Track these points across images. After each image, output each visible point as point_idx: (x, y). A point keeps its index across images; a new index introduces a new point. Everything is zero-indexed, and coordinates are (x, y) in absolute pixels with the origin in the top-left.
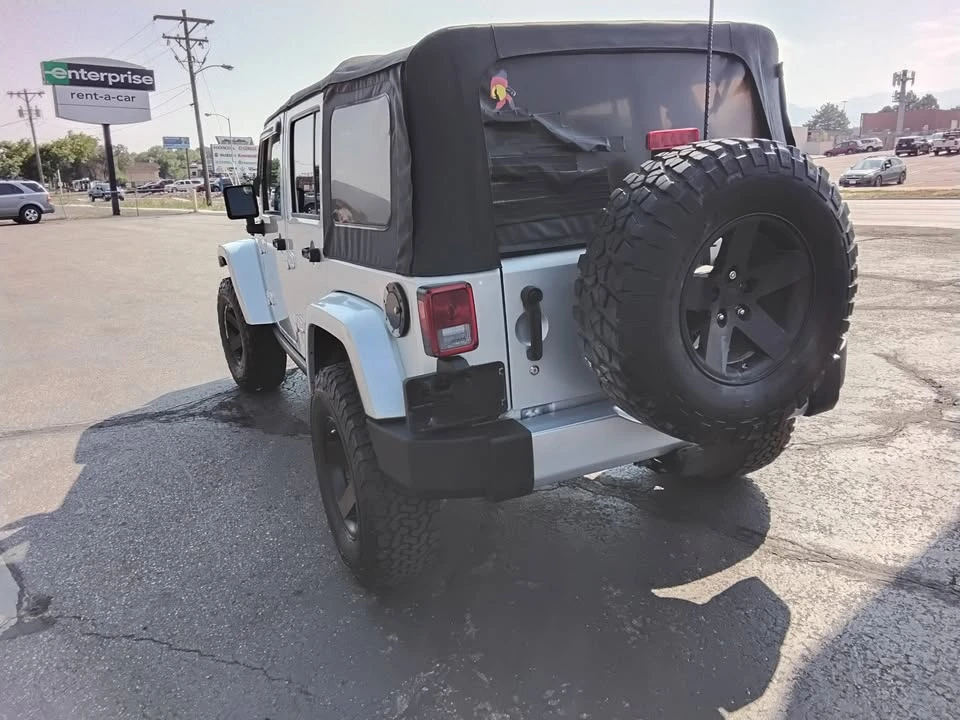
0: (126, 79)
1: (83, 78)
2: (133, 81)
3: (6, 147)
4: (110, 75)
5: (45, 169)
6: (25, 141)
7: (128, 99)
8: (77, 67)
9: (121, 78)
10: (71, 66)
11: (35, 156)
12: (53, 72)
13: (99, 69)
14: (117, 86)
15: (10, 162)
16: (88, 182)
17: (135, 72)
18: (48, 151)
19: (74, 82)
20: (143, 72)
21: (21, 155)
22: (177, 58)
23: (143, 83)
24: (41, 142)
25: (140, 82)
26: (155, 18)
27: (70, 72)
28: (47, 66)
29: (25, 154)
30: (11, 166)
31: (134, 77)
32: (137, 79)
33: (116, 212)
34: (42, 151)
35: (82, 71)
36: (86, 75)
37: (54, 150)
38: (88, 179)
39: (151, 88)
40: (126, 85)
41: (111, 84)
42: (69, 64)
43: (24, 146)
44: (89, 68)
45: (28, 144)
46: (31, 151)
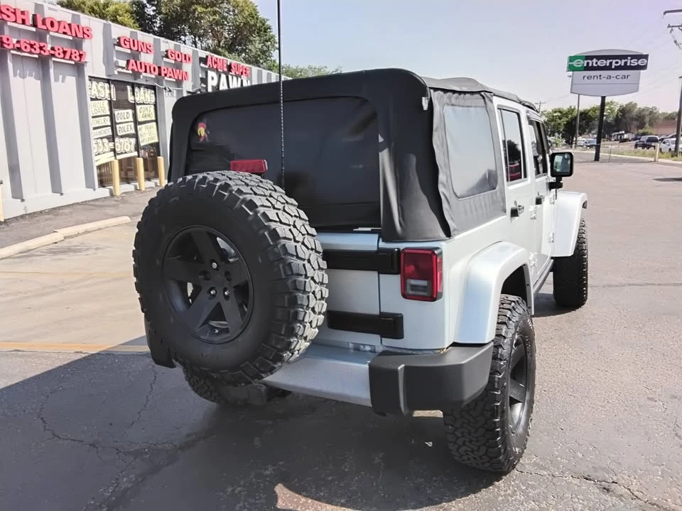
0: (626, 63)
1: (594, 65)
2: (631, 63)
3: (560, 112)
4: (614, 61)
5: (580, 126)
6: (573, 108)
7: (624, 77)
8: (591, 58)
9: (622, 63)
10: (587, 58)
11: (576, 118)
12: (575, 63)
13: (606, 57)
14: (617, 68)
15: (559, 121)
16: (623, 134)
17: (633, 57)
18: (586, 114)
19: (587, 68)
20: (639, 57)
21: (567, 117)
22: (675, 42)
23: (638, 65)
24: (582, 108)
25: (636, 64)
26: (665, 13)
27: (586, 62)
28: (572, 59)
29: (570, 116)
30: (559, 124)
31: (632, 61)
32: (634, 63)
33: (597, 158)
34: (582, 114)
35: (595, 60)
36: (596, 63)
37: (590, 113)
38: (623, 132)
39: (644, 67)
40: (625, 67)
41: (613, 67)
42: (586, 56)
43: (571, 110)
44: (599, 58)
45: (573, 110)
46: (575, 114)
